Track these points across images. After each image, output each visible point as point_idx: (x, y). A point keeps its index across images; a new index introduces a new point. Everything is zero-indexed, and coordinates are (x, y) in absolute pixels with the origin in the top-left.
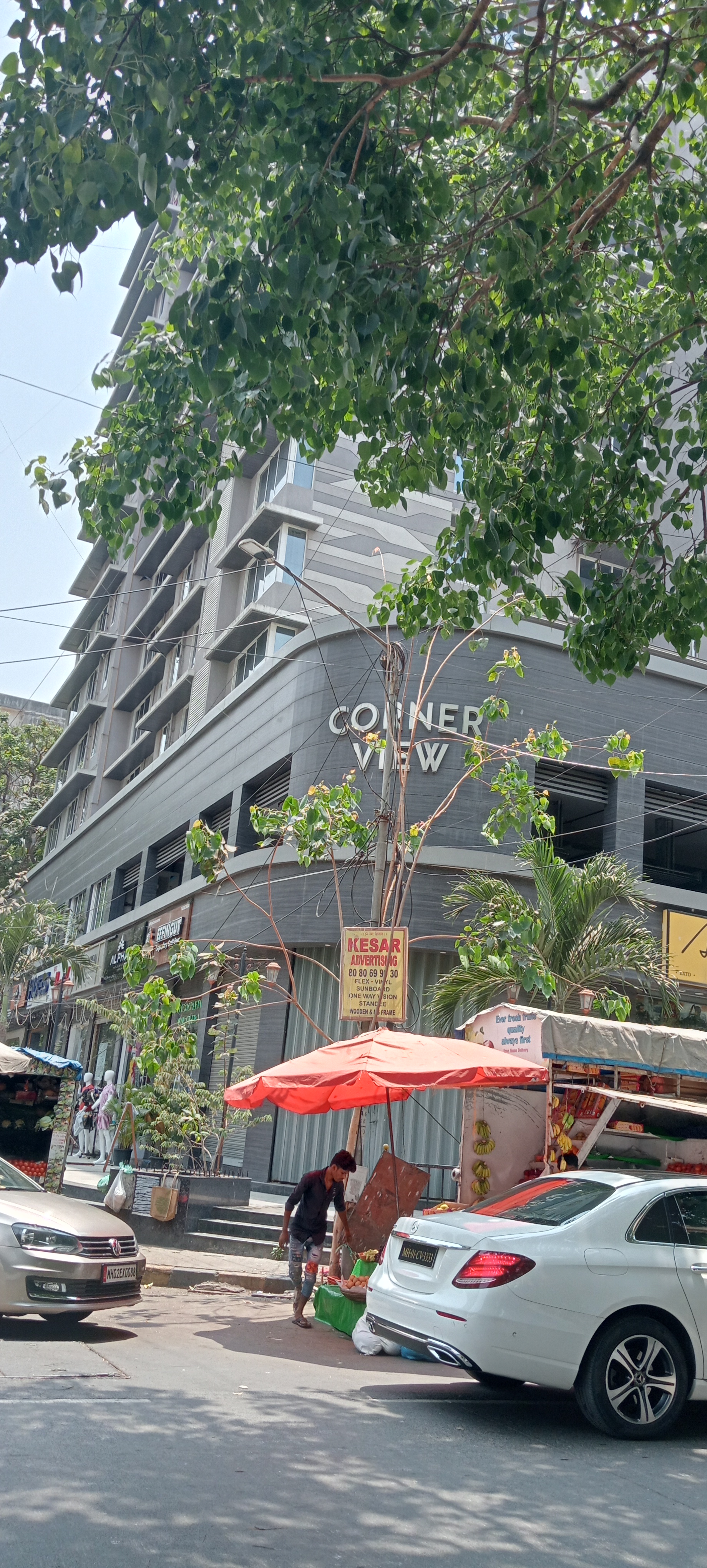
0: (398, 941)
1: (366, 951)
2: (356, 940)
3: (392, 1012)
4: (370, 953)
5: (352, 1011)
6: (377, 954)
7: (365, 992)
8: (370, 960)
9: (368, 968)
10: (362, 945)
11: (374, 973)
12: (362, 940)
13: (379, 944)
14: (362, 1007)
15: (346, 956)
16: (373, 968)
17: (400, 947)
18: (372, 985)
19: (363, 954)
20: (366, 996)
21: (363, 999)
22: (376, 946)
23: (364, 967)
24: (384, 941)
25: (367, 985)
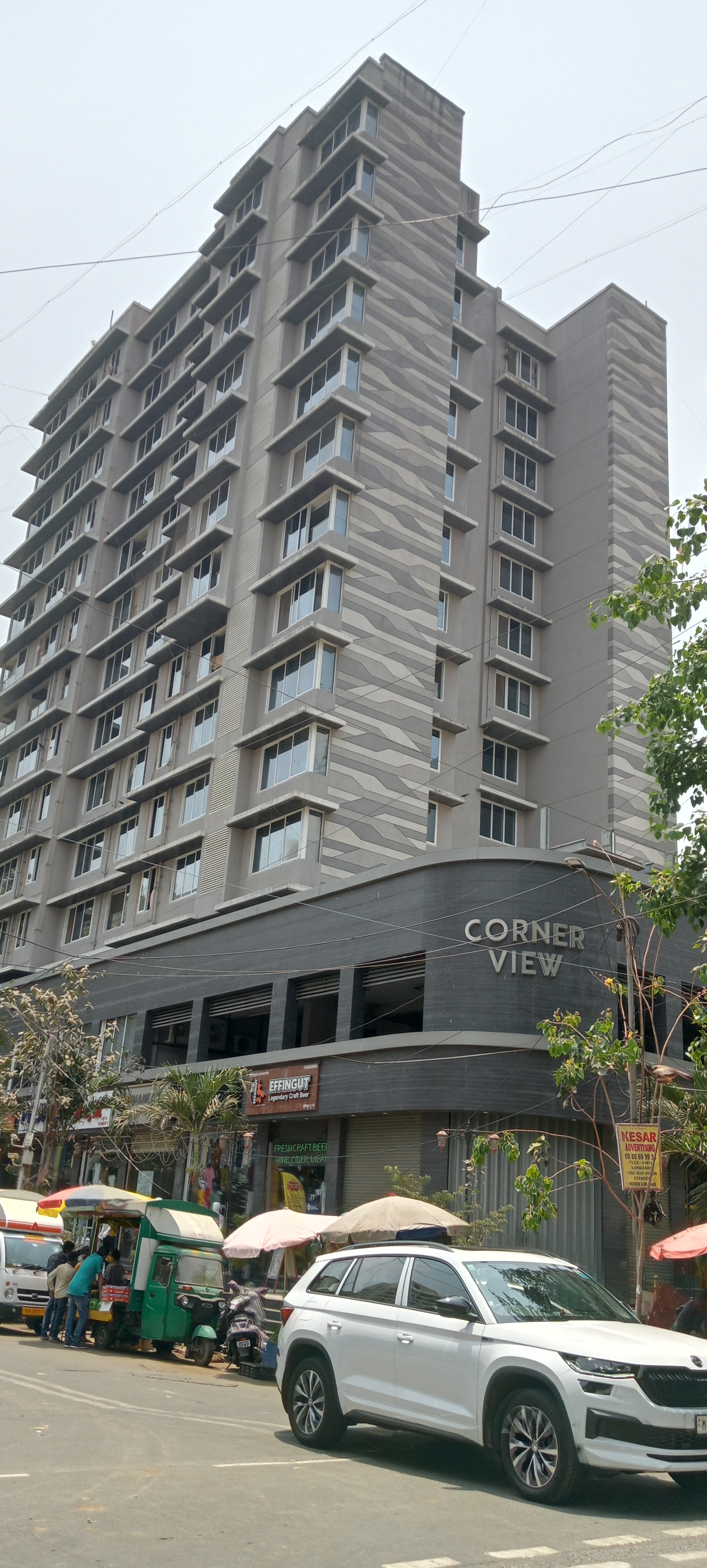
0: (654, 1134)
1: (634, 1140)
2: (626, 1133)
3: (654, 1184)
4: (637, 1142)
5: (631, 1184)
6: (641, 1143)
7: (637, 1170)
8: (638, 1148)
9: (637, 1153)
10: (631, 1137)
11: (641, 1157)
12: (631, 1133)
13: (642, 1136)
14: (636, 1181)
15: (621, 1145)
16: (640, 1153)
17: (656, 1138)
18: (641, 1165)
19: (632, 1143)
20: (638, 1173)
21: (636, 1175)
22: (641, 1138)
23: (634, 1152)
24: (646, 1134)
25: (637, 1165)
